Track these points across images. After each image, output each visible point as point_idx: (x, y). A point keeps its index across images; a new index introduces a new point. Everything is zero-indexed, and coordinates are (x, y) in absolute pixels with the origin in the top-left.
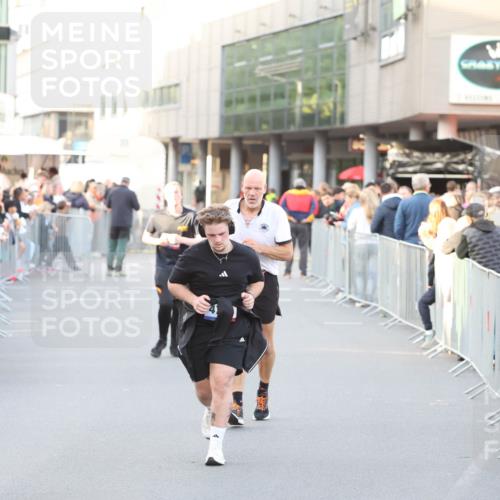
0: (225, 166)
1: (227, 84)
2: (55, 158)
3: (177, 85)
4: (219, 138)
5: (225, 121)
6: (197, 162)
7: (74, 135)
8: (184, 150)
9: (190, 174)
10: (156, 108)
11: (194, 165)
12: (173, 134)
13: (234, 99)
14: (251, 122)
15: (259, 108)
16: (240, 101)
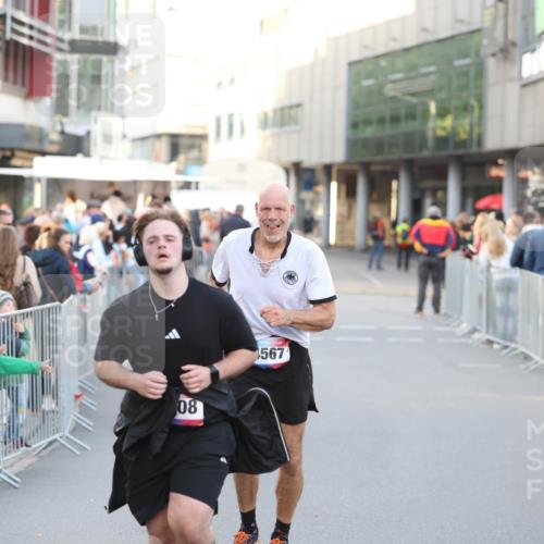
0: (351, 193)
1: (354, 105)
2: (166, 184)
3: (299, 106)
4: (346, 163)
5: (353, 144)
6: (321, 189)
7: (187, 159)
8: (306, 176)
9: (313, 202)
10: (276, 130)
11: (317, 193)
12: (294, 158)
13: (360, 121)
14: (379, 145)
15: (388, 130)
16: (368, 122)
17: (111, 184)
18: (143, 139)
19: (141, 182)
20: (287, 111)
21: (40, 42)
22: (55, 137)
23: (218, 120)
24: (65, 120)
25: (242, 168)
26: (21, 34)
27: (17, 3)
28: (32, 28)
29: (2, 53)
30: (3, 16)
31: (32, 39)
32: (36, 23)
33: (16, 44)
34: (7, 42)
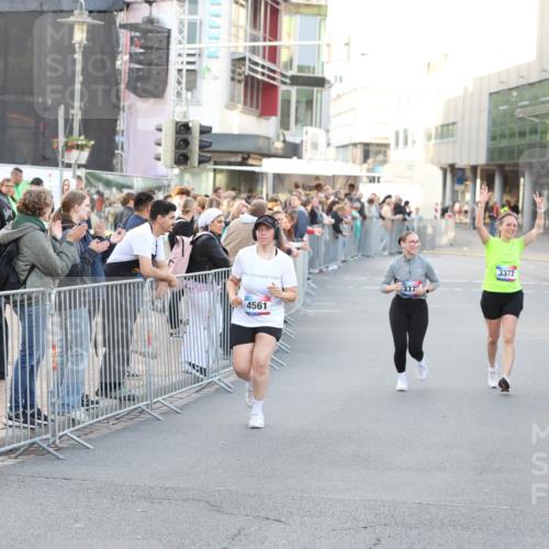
0: (491, 187)
1: (493, 123)
2: (356, 178)
3: (454, 124)
4: (487, 165)
5: (491, 152)
6: (468, 183)
7: (374, 161)
8: (459, 174)
9: (463, 193)
10: (438, 141)
11: (466, 186)
12: (450, 162)
13: (498, 135)
14: (511, 152)
15: (518, 142)
16: (503, 136)
17: (317, 178)
18: (344, 146)
19: (338, 176)
20: (445, 128)
21: (269, 77)
22: (279, 145)
23: (397, 133)
24: (286, 132)
25: (411, 167)
26: (256, 72)
27: (254, 50)
28: (263, 67)
29: (243, 84)
30: (243, 59)
31: (263, 74)
32: (267, 64)
33: (253, 78)
34: (246, 77)
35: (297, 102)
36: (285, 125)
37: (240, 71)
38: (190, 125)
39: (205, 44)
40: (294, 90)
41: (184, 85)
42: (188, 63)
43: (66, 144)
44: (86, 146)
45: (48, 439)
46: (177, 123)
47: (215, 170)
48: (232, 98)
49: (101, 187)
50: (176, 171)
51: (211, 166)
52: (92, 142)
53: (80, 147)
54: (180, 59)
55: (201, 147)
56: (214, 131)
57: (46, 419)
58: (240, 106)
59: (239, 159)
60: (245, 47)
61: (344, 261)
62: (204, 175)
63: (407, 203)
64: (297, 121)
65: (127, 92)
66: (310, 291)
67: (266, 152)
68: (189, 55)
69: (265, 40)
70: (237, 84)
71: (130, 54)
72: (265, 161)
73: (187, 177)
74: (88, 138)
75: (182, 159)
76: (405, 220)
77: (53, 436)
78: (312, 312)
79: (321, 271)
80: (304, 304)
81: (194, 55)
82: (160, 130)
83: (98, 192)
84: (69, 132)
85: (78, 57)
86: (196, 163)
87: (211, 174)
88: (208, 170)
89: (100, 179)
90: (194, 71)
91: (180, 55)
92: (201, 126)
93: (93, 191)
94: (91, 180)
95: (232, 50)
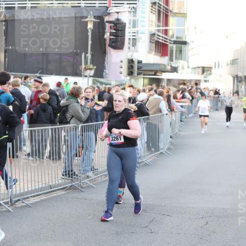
17: (184, 80)
18: (195, 68)
19: (193, 80)
20: (234, 61)
21: (165, 41)
22: (169, 68)
23: (215, 63)
24: (172, 63)
25: (221, 76)
26: (160, 39)
27: (159, 31)
28: (162, 37)
29: (154, 44)
30: (155, 34)
31: (162, 40)
32: (164, 36)
33: (158, 42)
34: (156, 41)
35: (176, 51)
36: (171, 60)
37: (153, 39)
38: (134, 60)
39: (139, 28)
40: (174, 46)
41: (131, 44)
42: (133, 36)
43: (85, 68)
44: (93, 68)
45: (78, 184)
46: (128, 59)
47: (144, 78)
48: (150, 49)
49: (99, 85)
50: (128, 78)
51: (142, 76)
52: (95, 67)
53: (91, 69)
54: (130, 34)
55: (138, 69)
56: (143, 62)
57: (77, 176)
58: (154, 52)
59: (153, 73)
60: (155, 30)
61: (195, 113)
62: (139, 80)
63: (219, 90)
64: (176, 58)
65: (109, 47)
66: (181, 125)
67: (164, 70)
68: (133, 33)
69: (163, 27)
70: (152, 44)
71: (110, 33)
72: (163, 74)
73: (133, 80)
74: (94, 65)
75: (130, 73)
76: (219, 97)
77: (80, 182)
78: (182, 133)
79: (186, 117)
80: (179, 130)
81: (135, 33)
82: (122, 62)
83: (98, 87)
84: (86, 63)
85: (90, 34)
86: (136, 75)
87: (142, 79)
88: (141, 78)
89: (98, 82)
90: (135, 39)
91: (129, 33)
92: (138, 61)
93: (96, 86)
94: (95, 82)
95: (150, 31)
